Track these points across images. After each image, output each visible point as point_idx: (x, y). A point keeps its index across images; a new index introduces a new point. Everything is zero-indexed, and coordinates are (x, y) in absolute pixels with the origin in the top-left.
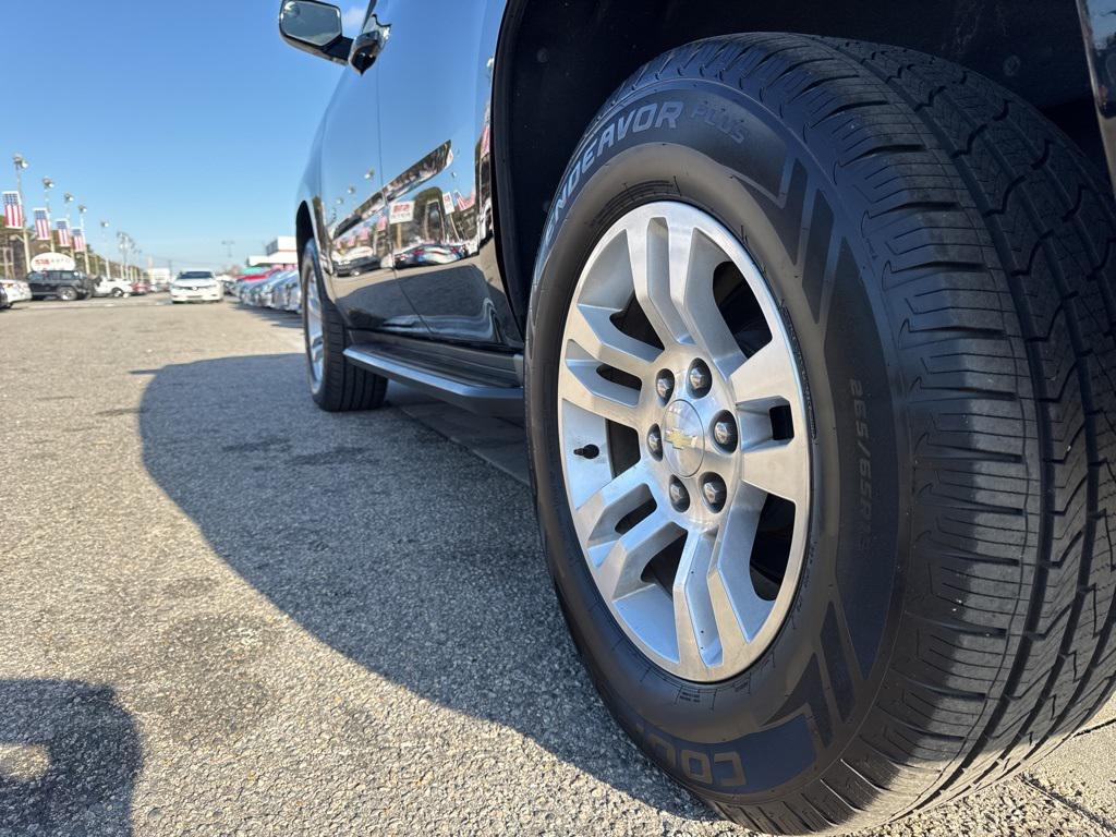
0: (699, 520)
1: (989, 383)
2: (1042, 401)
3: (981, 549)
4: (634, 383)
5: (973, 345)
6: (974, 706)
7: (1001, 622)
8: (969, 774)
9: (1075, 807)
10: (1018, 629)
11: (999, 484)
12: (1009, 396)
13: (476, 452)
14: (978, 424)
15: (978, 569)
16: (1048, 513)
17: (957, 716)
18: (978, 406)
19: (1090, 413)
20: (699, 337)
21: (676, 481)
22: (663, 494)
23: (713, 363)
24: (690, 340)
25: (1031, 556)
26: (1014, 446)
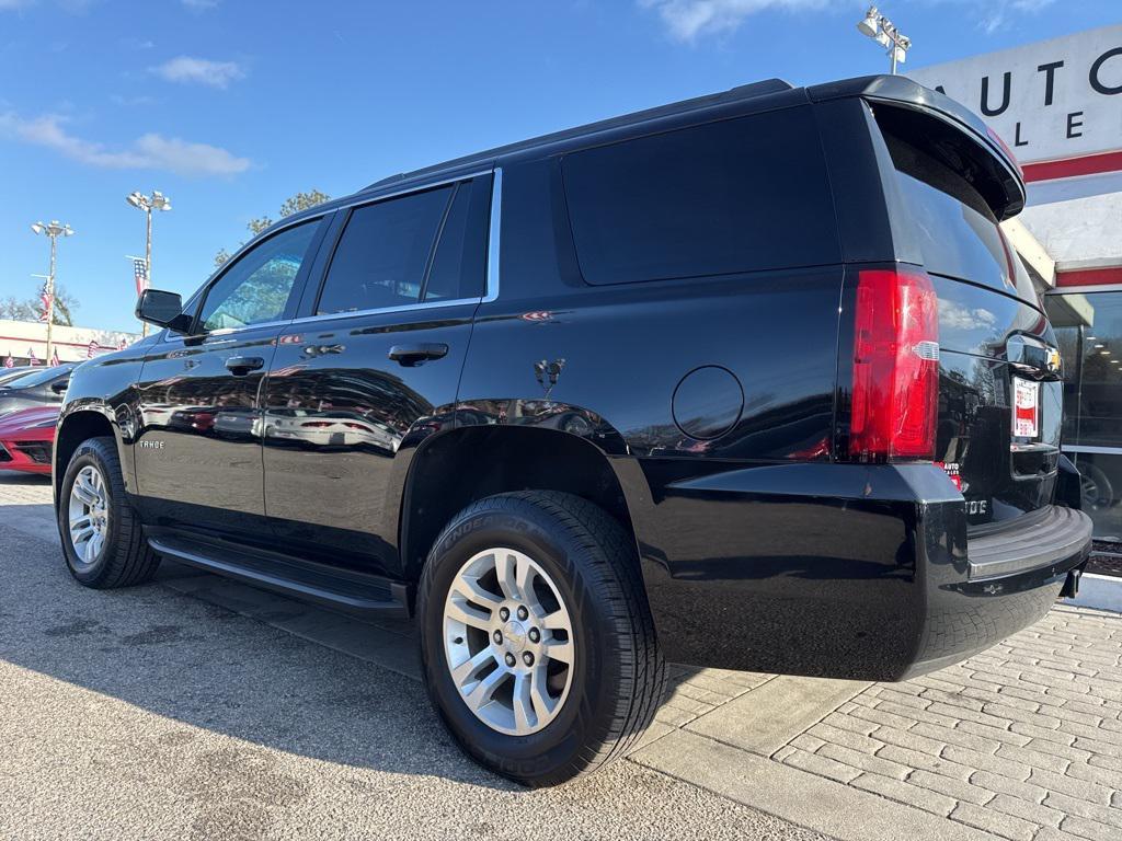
0: (521, 670)
1: (623, 631)
2: (635, 633)
3: (623, 675)
4: (488, 611)
5: (620, 620)
6: (621, 721)
7: (627, 695)
8: (620, 745)
9: (647, 767)
10: (631, 697)
11: (627, 657)
12: (628, 634)
13: (272, 624)
14: (620, 641)
15: (622, 681)
16: (637, 664)
17: (617, 724)
18: (621, 637)
19: (645, 635)
20: (524, 595)
21: (509, 654)
22: (501, 660)
23: (530, 609)
24: (520, 597)
25: (633, 676)
26: (628, 647)
